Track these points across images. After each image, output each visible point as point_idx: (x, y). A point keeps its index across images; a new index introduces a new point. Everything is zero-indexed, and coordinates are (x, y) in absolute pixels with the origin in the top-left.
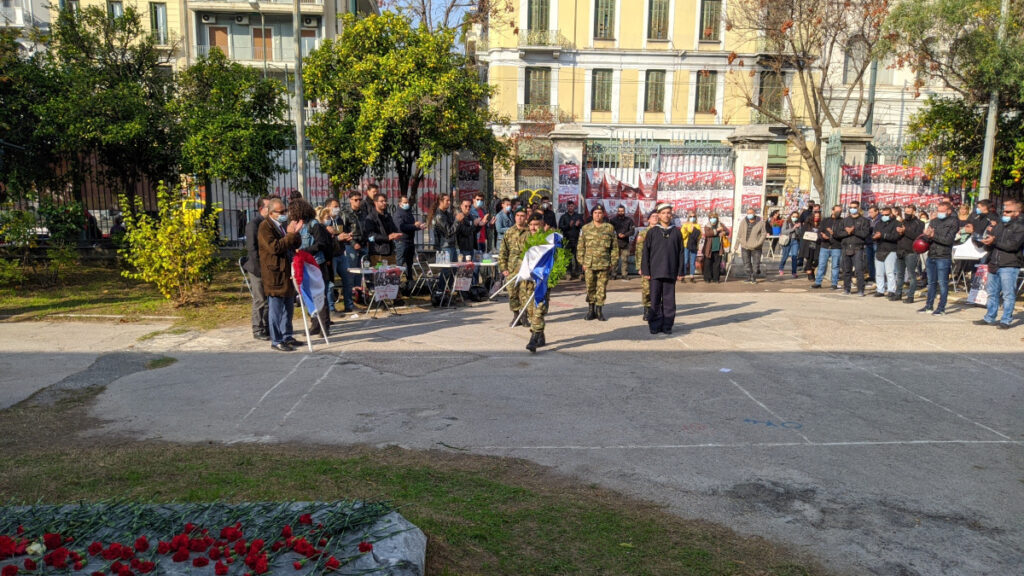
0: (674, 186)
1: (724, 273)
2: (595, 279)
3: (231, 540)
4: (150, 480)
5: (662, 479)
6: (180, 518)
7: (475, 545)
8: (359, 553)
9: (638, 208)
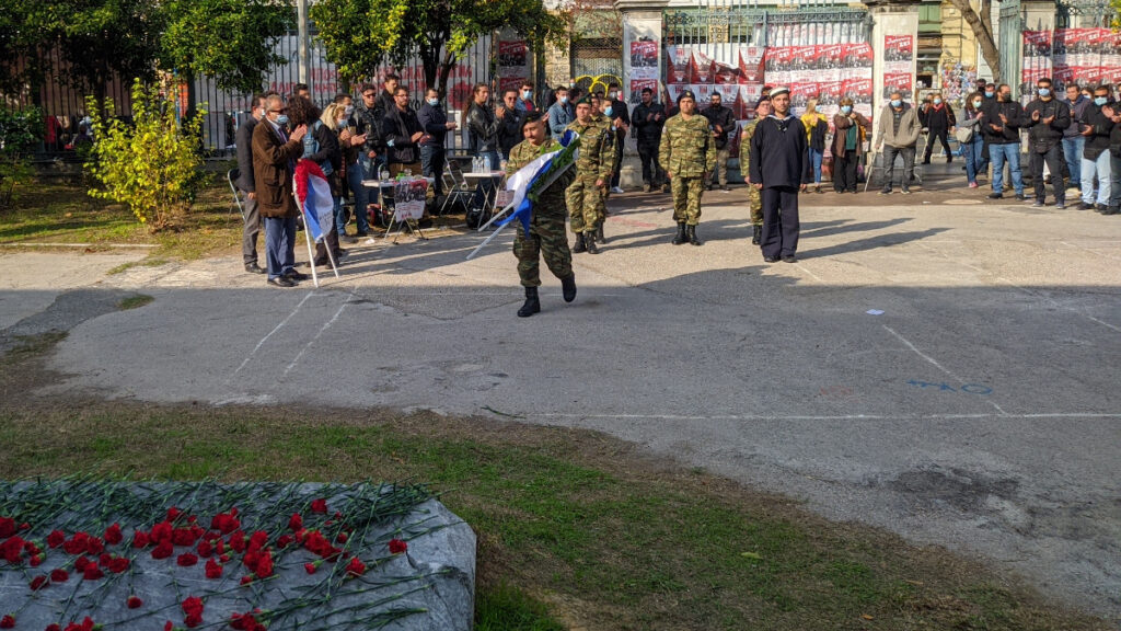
0: (788, 65)
1: (863, 180)
2: (685, 190)
3: (226, 532)
4: (122, 450)
5: (796, 463)
6: (161, 500)
7: (539, 548)
8: (389, 554)
9: (739, 94)
